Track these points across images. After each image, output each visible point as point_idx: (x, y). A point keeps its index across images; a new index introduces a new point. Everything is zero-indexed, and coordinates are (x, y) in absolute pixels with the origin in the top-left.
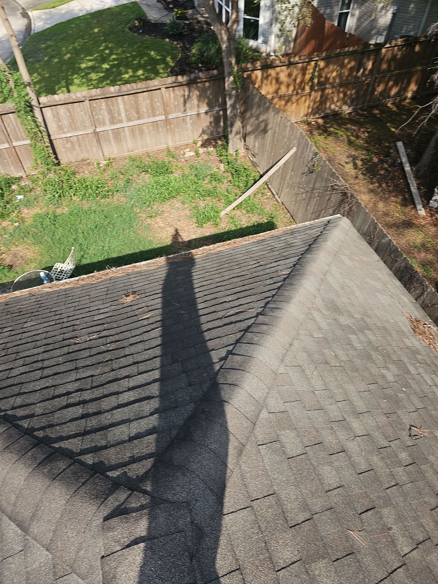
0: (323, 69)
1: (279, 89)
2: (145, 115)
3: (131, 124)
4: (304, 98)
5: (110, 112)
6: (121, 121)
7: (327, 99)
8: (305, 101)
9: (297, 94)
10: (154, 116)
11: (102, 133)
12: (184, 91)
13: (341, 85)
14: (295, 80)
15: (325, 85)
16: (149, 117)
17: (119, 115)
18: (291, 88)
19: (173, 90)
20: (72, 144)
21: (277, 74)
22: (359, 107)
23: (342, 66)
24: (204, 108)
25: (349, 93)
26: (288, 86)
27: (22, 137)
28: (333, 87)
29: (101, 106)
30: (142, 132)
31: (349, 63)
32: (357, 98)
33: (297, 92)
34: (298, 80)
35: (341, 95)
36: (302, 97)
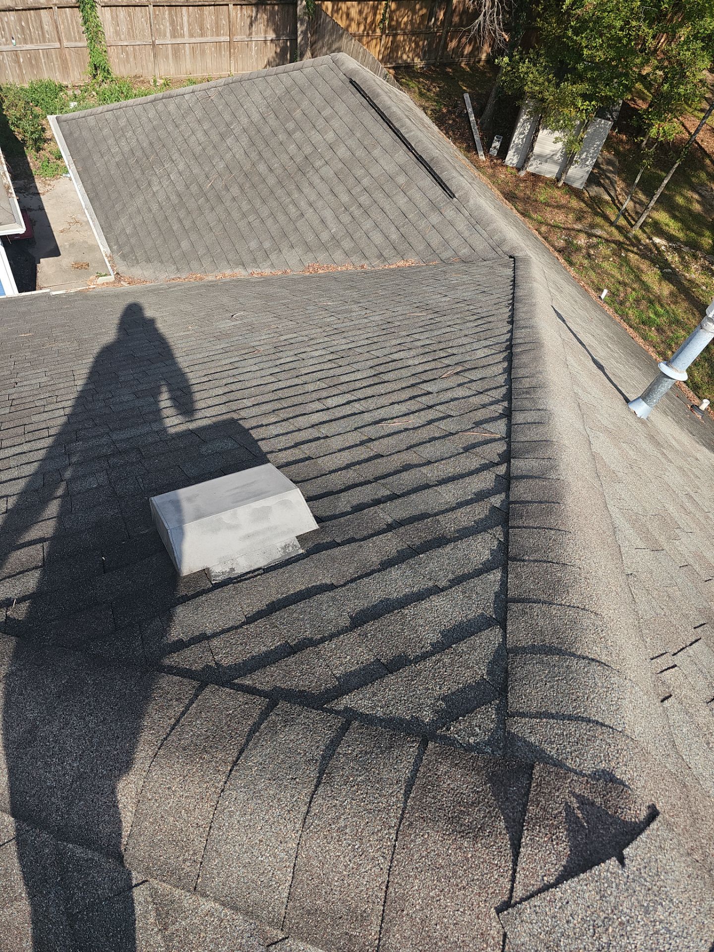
0: (394, 11)
1: (349, 26)
2: (209, 33)
3: (193, 40)
4: (374, 41)
5: (172, 23)
6: (183, 36)
7: (398, 47)
8: (376, 45)
9: (368, 35)
10: (218, 35)
11: (161, 47)
12: (252, 11)
13: (413, 33)
14: (366, 19)
15: (396, 29)
16: (212, 36)
17: (182, 28)
18: (362, 28)
19: (241, 9)
20: (127, 54)
21: (348, 9)
22: (432, 61)
23: (414, 12)
24: (271, 35)
25: (421, 43)
26: (359, 24)
27: (75, 37)
28: (404, 34)
29: (164, 14)
30: (203, 52)
31: (421, 9)
32: (430, 51)
33: (368, 33)
34: (369, 20)
35: (413, 45)
36: (372, 39)
